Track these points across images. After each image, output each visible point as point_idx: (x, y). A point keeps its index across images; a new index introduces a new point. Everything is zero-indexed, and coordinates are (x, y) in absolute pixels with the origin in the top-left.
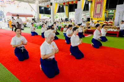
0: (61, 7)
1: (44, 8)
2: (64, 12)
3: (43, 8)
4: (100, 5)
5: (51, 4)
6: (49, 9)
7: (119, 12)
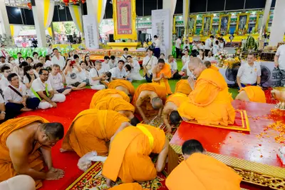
1: (22, 9)
4: (126, 8)
7: (157, 24)
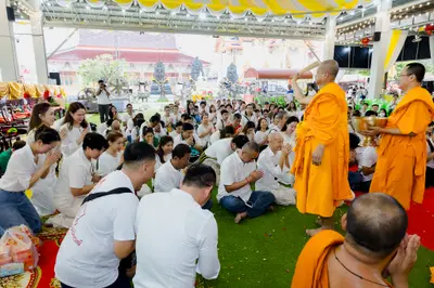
0: (417, 39)
2: (429, 57)
3: (347, 50)
5: (377, 37)
6: (370, 51)
